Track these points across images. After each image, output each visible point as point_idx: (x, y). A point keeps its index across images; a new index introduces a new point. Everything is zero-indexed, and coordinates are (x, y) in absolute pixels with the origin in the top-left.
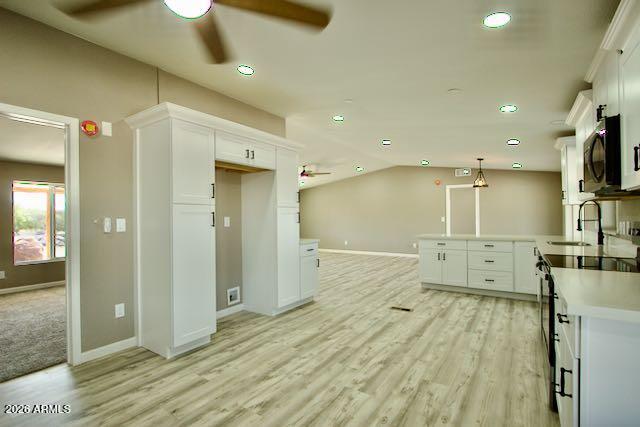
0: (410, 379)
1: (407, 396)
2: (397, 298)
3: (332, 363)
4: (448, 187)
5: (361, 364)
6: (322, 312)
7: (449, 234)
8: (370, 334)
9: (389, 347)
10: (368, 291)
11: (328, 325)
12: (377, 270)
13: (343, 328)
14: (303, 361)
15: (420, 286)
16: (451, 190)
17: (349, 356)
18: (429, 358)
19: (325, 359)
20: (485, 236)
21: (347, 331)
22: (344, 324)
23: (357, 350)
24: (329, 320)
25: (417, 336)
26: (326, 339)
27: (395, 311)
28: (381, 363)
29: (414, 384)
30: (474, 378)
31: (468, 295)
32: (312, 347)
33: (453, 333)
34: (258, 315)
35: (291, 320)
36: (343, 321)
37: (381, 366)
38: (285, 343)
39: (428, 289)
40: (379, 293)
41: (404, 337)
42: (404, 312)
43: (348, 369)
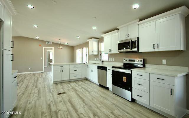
4: (44, 47)
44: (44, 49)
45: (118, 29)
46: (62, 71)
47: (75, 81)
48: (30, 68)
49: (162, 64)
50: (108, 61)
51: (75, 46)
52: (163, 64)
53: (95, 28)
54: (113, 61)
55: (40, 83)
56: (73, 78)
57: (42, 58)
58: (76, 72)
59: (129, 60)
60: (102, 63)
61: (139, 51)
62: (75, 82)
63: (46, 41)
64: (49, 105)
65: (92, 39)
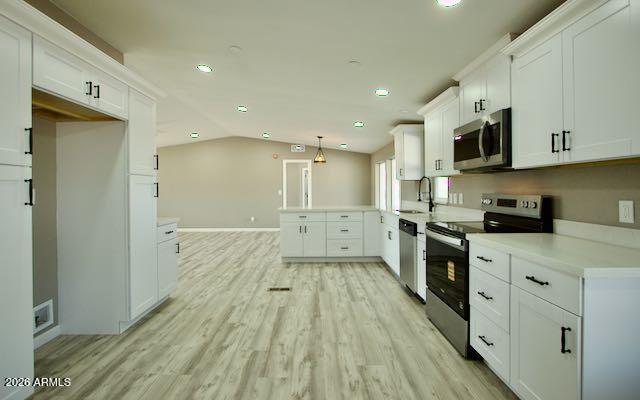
0: (347, 371)
1: (359, 392)
2: (267, 277)
3: (251, 380)
4: (285, 162)
5: (286, 369)
6: (193, 312)
7: (285, 207)
8: (269, 327)
9: (300, 337)
10: (232, 275)
11: (211, 328)
12: (224, 248)
13: (232, 327)
14: (212, 390)
15: (280, 261)
16: (287, 164)
17: (266, 364)
18: (345, 338)
19: (240, 377)
20: (315, 208)
21: (241, 330)
22: (230, 321)
23: (269, 352)
24: (209, 321)
25: (316, 316)
26: (221, 349)
27: (275, 292)
28: (305, 359)
29: (355, 375)
30: (395, 347)
31: (327, 264)
32: (210, 365)
33: (343, 305)
34: (94, 338)
35: (154, 333)
36: (227, 318)
37: (308, 364)
38: (167, 372)
39: (289, 263)
40: (244, 275)
41: (305, 321)
42: (285, 292)
43: (277, 383)
44: (285, 166)
45: (457, 84)
46: (303, 230)
47: (341, 263)
48: (253, 219)
49: (615, 223)
50: (448, 204)
51: (374, 154)
52: (622, 219)
53: (385, 92)
54: (461, 202)
55: (255, 258)
56: (337, 252)
57: (280, 192)
58: (344, 234)
59: (499, 200)
60: (431, 210)
61: (515, 165)
62: (341, 267)
63: (291, 144)
64: (234, 307)
65: (399, 126)
